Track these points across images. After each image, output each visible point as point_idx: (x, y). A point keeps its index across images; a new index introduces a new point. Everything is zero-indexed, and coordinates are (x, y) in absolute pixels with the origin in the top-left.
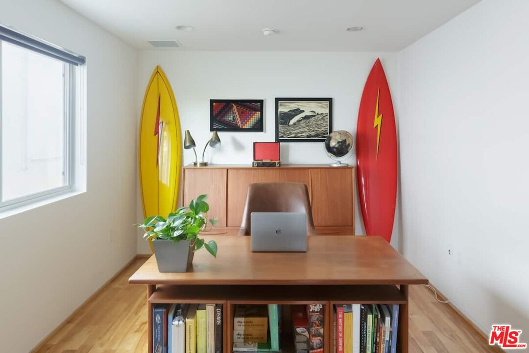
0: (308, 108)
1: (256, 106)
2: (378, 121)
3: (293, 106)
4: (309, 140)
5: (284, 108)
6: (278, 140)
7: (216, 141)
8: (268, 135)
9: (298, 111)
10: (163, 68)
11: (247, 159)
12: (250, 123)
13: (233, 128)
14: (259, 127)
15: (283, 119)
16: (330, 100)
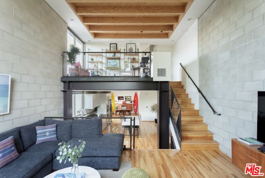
0: (128, 97)
1: (123, 97)
2: (136, 99)
3: (127, 97)
4: (128, 101)
5: (126, 97)
6: (125, 101)
7: (119, 101)
8: (124, 100)
9: (127, 98)
10: (114, 94)
11: (122, 103)
12: (122, 99)
13: (120, 100)
14: (123, 99)
15: (126, 98)
16: (131, 97)
